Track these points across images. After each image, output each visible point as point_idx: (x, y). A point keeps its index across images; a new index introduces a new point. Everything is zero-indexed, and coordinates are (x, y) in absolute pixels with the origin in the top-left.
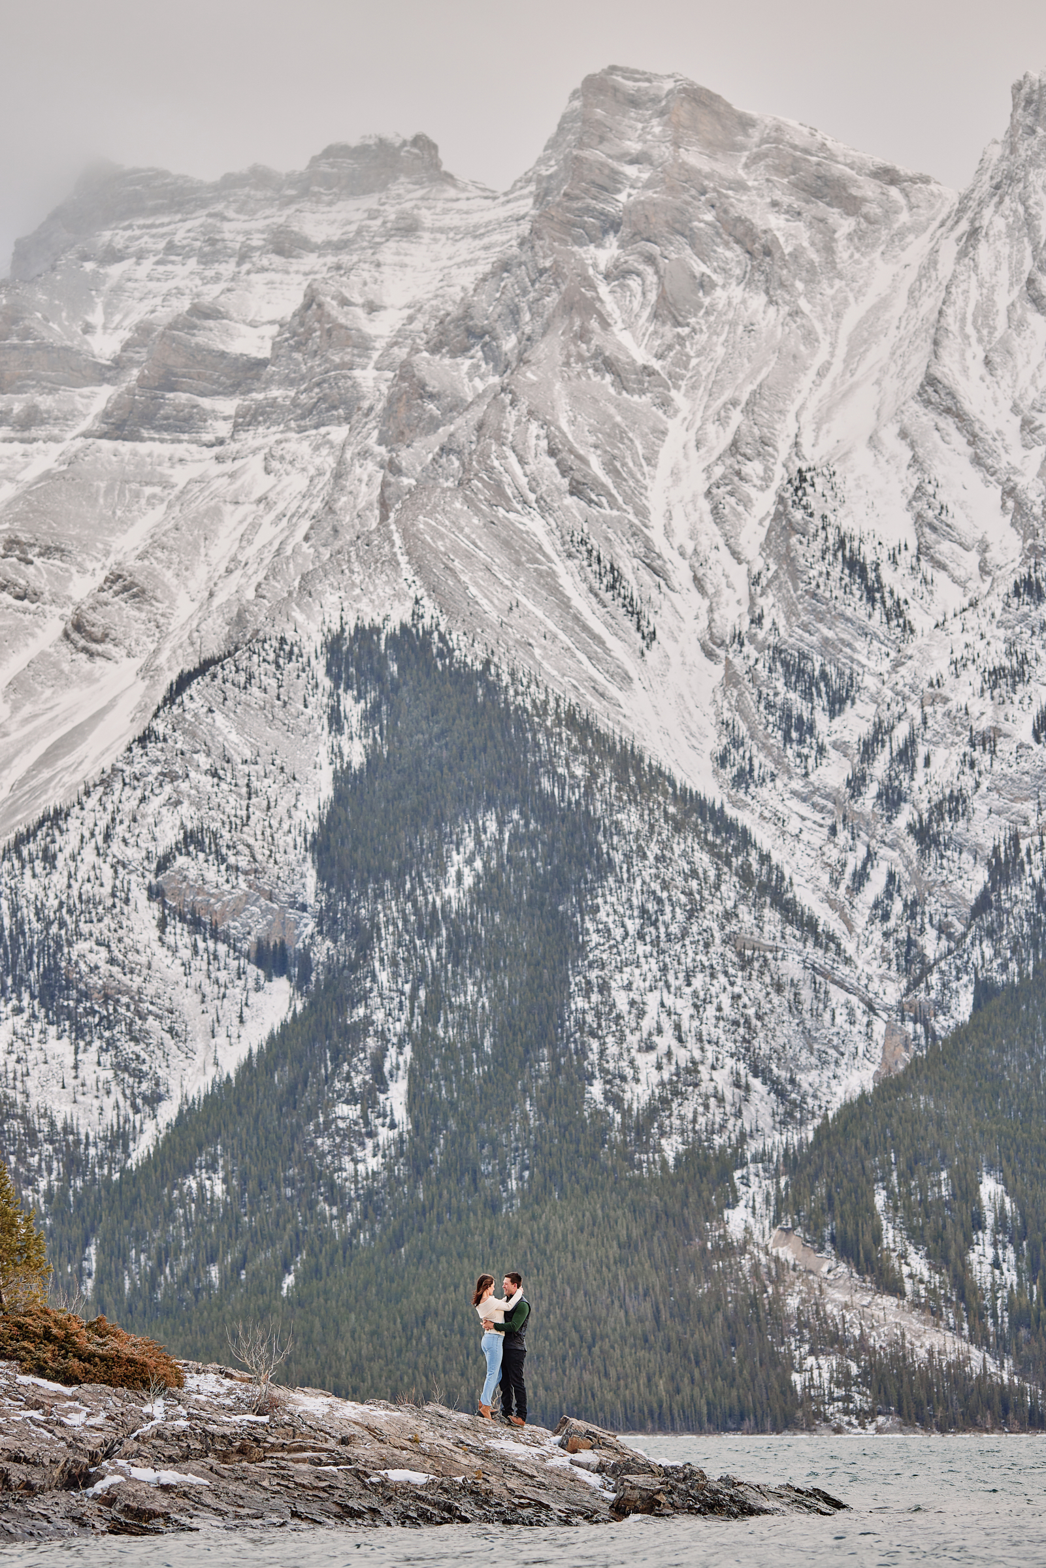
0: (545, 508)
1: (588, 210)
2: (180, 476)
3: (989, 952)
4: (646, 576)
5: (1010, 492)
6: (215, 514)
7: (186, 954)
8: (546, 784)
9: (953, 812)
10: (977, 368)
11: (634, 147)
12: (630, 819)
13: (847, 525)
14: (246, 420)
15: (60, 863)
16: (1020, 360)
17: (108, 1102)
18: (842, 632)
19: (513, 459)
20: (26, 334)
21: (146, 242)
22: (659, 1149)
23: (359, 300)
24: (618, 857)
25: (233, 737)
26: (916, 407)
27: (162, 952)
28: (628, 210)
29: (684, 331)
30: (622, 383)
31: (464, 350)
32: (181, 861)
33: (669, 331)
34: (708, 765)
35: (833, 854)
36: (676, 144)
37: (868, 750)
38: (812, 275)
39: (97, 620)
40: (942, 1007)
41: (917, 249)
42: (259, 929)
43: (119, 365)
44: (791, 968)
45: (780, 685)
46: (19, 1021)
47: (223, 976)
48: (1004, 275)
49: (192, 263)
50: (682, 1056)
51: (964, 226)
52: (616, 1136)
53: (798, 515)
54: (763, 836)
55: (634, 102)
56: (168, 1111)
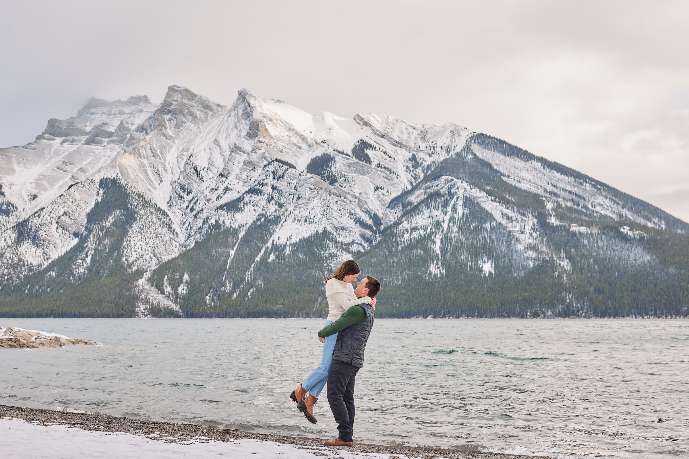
0: (148, 159)
1: (166, 109)
2: (97, 152)
3: (199, 236)
4: (163, 171)
5: (224, 159)
6: (100, 158)
7: (60, 233)
8: (129, 206)
9: (200, 213)
10: (224, 138)
11: (175, 99)
12: (142, 212)
13: (197, 163)
14: (109, 142)
15: (41, 217)
16: (231, 137)
17: (40, 259)
18: (192, 181)
19: (144, 150)
20: (74, 126)
21: (99, 111)
22: (132, 269)
23: (130, 122)
24: (138, 218)
25: (78, 196)
26: (213, 144)
27: (56, 233)
28: (172, 109)
29: (179, 130)
30: (166, 138)
31: (142, 132)
32: (62, 217)
33: (177, 130)
34: (166, 203)
35: (182, 219)
36: (182, 99)
37: (190, 201)
38: (203, 122)
39: (76, 176)
40: (189, 245)
41: (222, 117)
42: (74, 229)
43: (90, 132)
44: (167, 238)
45: (179, 190)
46: (27, 245)
47: (66, 237)
48: (232, 123)
49: (106, 116)
50: (141, 253)
51: (229, 115)
52: (125, 266)
53: (189, 161)
54: (171, 215)
55: (177, 91)
56: (50, 261)
